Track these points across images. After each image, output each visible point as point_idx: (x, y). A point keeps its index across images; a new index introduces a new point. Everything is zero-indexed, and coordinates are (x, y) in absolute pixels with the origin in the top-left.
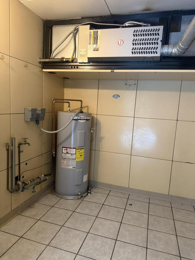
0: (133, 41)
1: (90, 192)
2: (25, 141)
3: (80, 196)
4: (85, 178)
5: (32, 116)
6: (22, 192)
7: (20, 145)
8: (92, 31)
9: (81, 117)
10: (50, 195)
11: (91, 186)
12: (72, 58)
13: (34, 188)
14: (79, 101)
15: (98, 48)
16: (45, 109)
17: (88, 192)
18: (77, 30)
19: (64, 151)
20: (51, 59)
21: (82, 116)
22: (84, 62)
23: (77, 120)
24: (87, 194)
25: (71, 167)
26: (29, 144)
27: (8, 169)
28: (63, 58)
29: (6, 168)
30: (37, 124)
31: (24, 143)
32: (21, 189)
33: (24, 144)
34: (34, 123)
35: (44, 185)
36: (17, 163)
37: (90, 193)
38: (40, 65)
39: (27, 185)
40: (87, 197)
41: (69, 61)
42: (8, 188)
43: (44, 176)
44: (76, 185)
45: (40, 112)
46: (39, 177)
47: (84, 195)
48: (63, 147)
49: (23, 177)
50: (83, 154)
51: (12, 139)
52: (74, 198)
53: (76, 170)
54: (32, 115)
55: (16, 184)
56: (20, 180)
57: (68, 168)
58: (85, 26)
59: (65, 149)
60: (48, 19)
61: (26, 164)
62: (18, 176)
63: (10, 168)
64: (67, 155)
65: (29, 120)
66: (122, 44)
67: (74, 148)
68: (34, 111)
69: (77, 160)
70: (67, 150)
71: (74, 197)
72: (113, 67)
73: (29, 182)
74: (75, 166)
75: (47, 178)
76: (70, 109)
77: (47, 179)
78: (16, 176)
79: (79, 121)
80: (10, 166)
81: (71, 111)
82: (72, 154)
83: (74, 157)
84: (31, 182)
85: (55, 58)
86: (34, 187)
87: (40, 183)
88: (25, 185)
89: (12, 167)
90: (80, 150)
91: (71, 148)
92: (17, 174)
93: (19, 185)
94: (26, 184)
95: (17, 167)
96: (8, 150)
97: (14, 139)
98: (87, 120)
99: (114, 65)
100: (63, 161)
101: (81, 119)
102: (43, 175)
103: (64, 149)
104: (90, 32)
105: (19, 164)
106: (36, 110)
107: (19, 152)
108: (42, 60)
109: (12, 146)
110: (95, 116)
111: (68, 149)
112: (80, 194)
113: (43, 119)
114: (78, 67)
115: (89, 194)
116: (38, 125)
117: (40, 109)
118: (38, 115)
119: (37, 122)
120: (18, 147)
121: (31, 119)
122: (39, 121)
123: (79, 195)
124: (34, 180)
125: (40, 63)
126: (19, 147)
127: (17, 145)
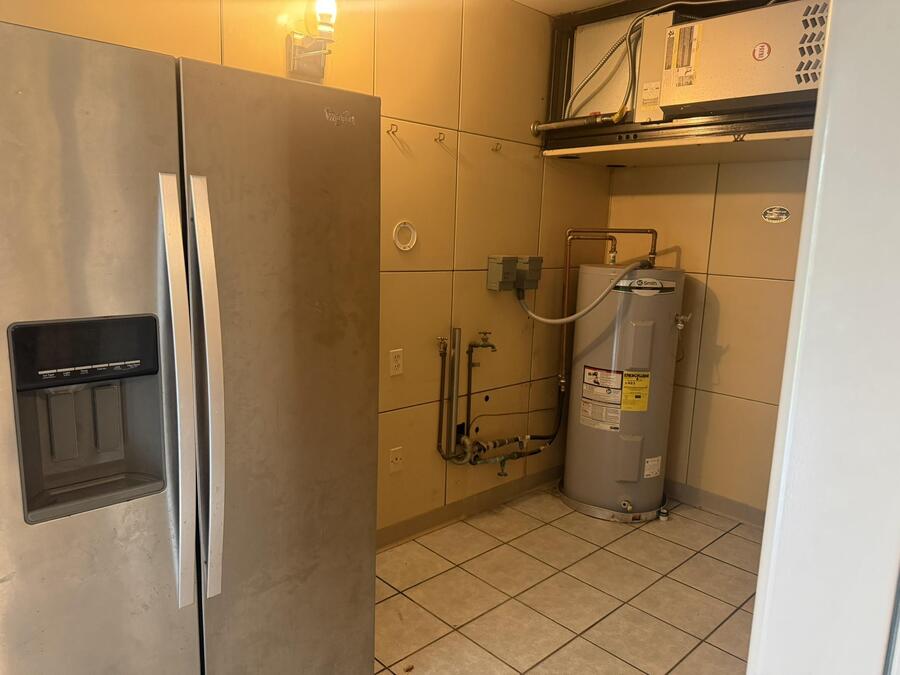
0: (802, 42)
1: (665, 511)
2: (485, 340)
3: (631, 515)
4: (653, 467)
5: (504, 278)
6: (472, 466)
7: (472, 347)
8: (677, 29)
9: (644, 280)
10: (550, 497)
11: (676, 500)
12: (622, 111)
13: (502, 463)
14: (645, 231)
15: (691, 77)
16: (540, 260)
17: (659, 513)
18: (637, 31)
19: (589, 379)
20: (568, 119)
21: (646, 278)
22: (653, 120)
23: (629, 289)
24: (658, 518)
25: (607, 427)
26: (493, 347)
27: (441, 401)
28: (596, 116)
29: (438, 398)
30: (519, 299)
31: (482, 343)
32: (469, 456)
33: (482, 346)
34: (510, 295)
35: (533, 465)
36: (463, 390)
37: (667, 514)
38: (538, 141)
39: (485, 450)
40: (656, 523)
41: (612, 121)
42: (439, 447)
43: (532, 438)
44: (621, 482)
45: (527, 267)
46: (517, 440)
47: (644, 516)
48: (585, 367)
49: (477, 430)
50: (645, 393)
51: (454, 332)
52: (613, 517)
53: (621, 436)
54: (506, 274)
55: (458, 442)
56: (468, 435)
57: (596, 427)
58: (662, 15)
59: (592, 372)
60: (566, 11)
61: (487, 398)
62: (463, 424)
63: (446, 399)
64: (598, 390)
65: (496, 287)
66: (766, 55)
67: (618, 372)
68: (509, 263)
69: (624, 407)
70: (595, 374)
71: (611, 513)
72: (742, 127)
73: (491, 445)
74: (618, 426)
75: (542, 448)
76: (614, 257)
77: (540, 451)
78: (459, 423)
79: (635, 291)
80: (446, 396)
81: (615, 264)
82: (609, 389)
83: (615, 397)
84: (495, 446)
85: (577, 116)
86: (504, 461)
87: (520, 455)
88: (479, 450)
89: (450, 399)
90: (635, 379)
91: (610, 371)
92: (462, 419)
93: (464, 445)
94: (482, 449)
95: (463, 402)
96: (443, 355)
97: (457, 331)
98: (662, 289)
99: (745, 119)
100: (585, 407)
101: (643, 286)
102: (529, 437)
103: (588, 371)
104: (671, 33)
105: (469, 394)
106: (515, 260)
107: (471, 365)
108: (541, 127)
109: (454, 347)
110: (702, 278)
111: (599, 373)
112: (629, 508)
113: (535, 284)
114: (638, 134)
115: (662, 518)
116: (522, 301)
117: (526, 258)
118: (520, 275)
119: (520, 294)
120: (467, 352)
121: (503, 285)
122: (523, 291)
123: (627, 512)
124: (502, 443)
125: (537, 134)
126: (470, 353)
127: (464, 348)
